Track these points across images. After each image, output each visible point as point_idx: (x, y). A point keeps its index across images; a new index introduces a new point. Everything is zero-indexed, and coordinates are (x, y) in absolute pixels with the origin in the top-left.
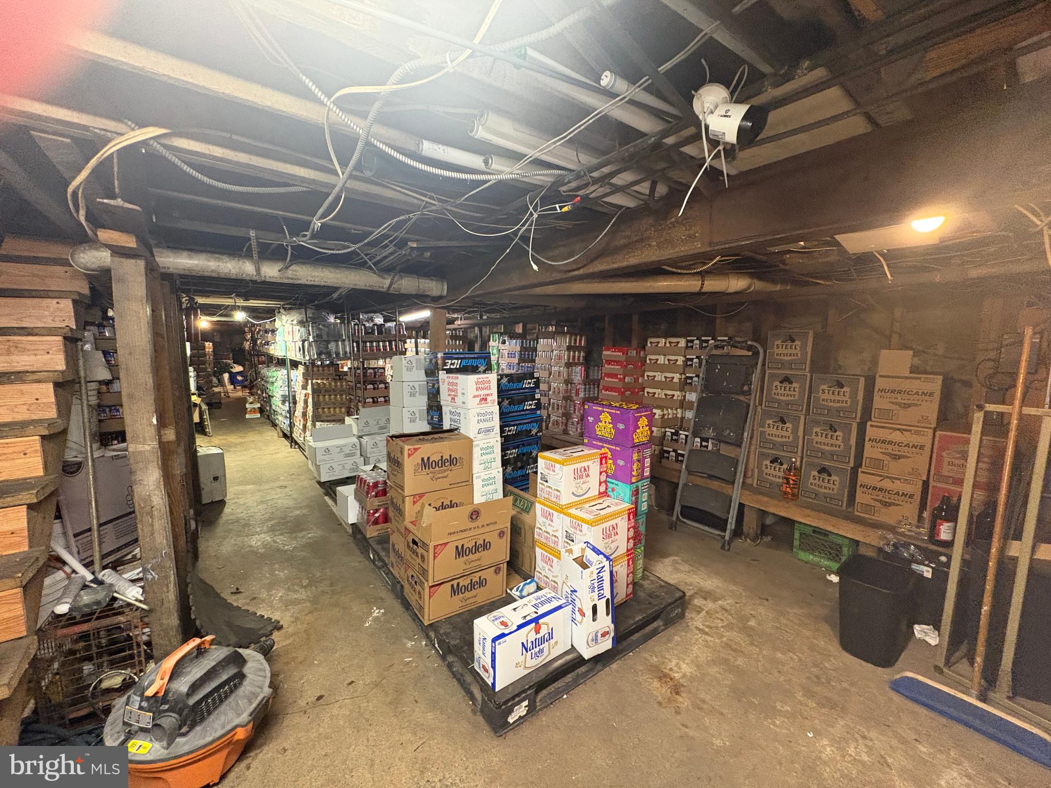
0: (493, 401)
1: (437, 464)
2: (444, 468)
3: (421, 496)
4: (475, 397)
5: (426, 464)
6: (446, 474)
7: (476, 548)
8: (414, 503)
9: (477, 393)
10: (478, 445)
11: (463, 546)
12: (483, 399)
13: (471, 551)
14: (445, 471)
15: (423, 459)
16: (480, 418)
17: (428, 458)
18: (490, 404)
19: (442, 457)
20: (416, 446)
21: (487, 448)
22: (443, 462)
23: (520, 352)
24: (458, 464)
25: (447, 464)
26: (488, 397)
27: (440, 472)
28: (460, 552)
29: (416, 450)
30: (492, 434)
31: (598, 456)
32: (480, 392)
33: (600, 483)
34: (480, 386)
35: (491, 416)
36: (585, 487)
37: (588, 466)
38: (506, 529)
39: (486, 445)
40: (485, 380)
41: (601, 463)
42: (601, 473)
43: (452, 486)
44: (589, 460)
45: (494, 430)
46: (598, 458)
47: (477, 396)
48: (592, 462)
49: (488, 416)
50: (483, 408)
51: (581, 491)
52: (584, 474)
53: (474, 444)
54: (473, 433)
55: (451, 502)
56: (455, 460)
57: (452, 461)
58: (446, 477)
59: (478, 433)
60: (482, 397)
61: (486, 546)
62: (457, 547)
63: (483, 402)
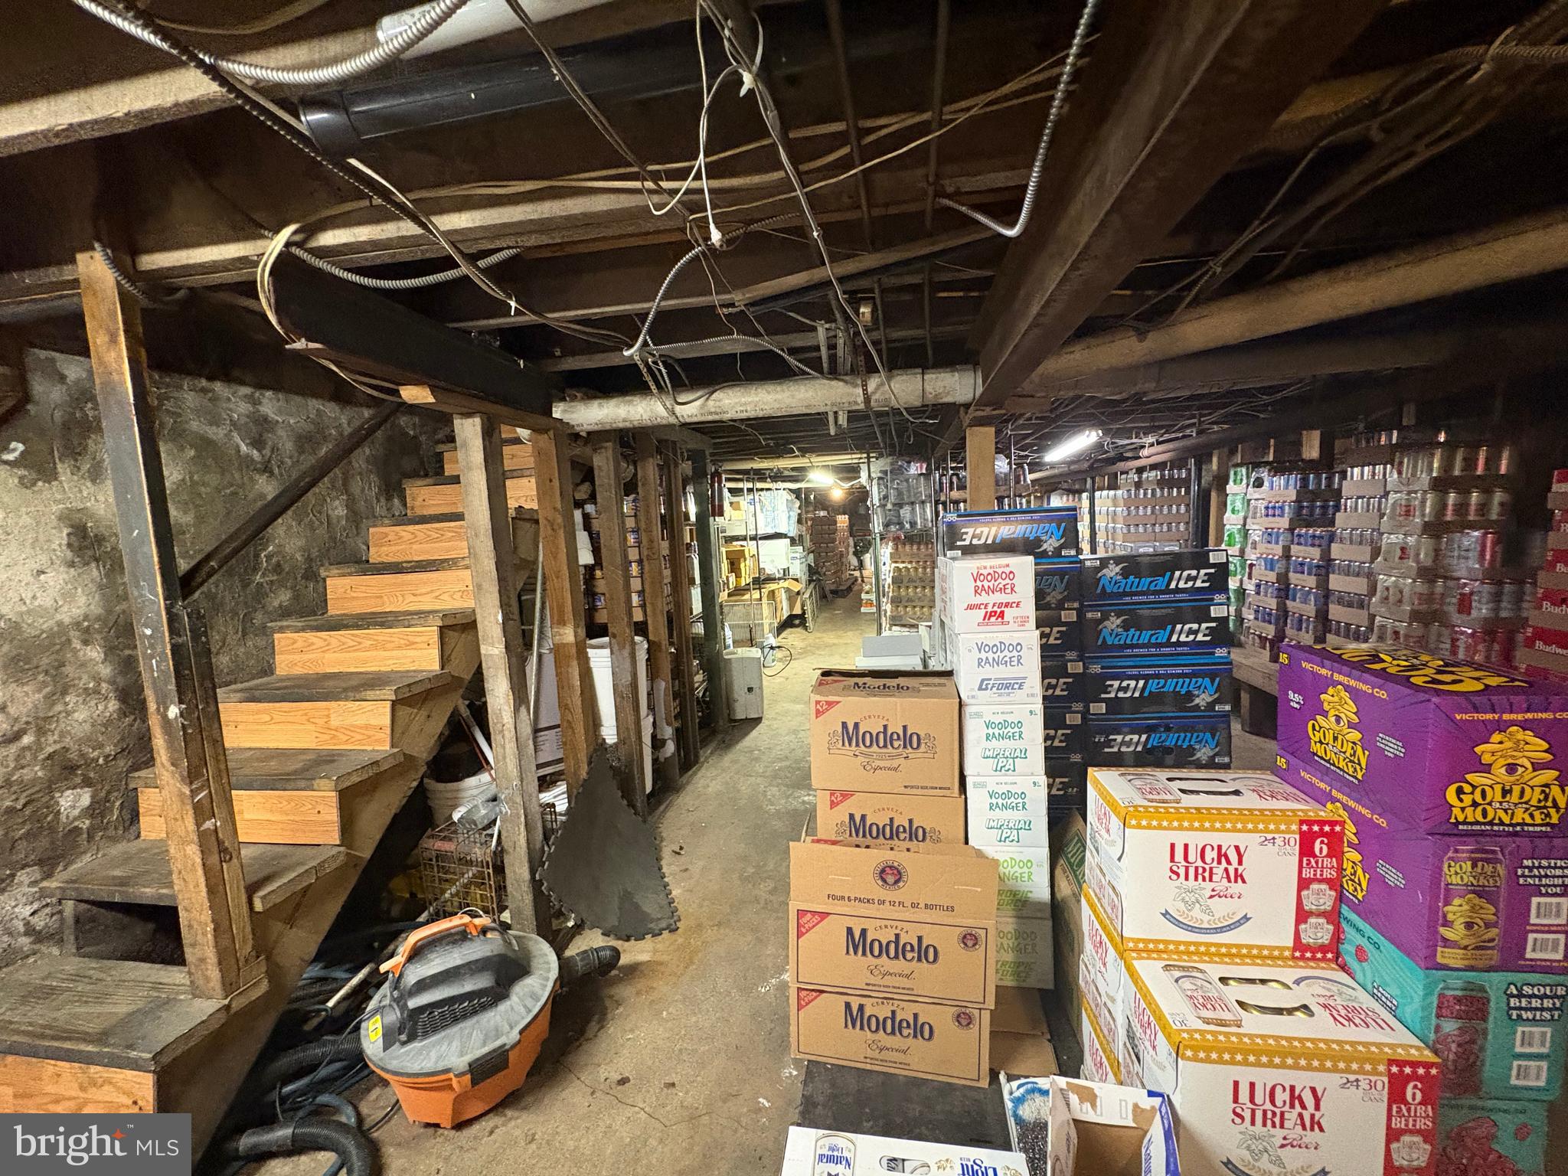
0: (1024, 620)
1: (874, 740)
2: (890, 749)
3: (846, 795)
4: (971, 607)
5: (851, 735)
6: (895, 763)
7: (898, 949)
8: (833, 804)
9: (978, 600)
10: (979, 715)
11: (864, 932)
12: (993, 614)
13: (884, 949)
14: (892, 757)
15: (844, 725)
16: (983, 655)
17: (856, 725)
18: (1012, 626)
19: (885, 727)
20: (831, 698)
21: (1005, 724)
22: (885, 738)
23: (1298, 501)
24: (923, 748)
25: (896, 744)
26: (1009, 610)
28: (857, 942)
29: (830, 704)
30: (1019, 695)
31: (1288, 824)
32: (984, 598)
33: (1302, 915)
34: (986, 584)
35: (1015, 653)
36: (1223, 910)
37: (1237, 848)
38: (982, 933)
39: (998, 719)
40: (1000, 571)
41: (1306, 850)
42: (1303, 884)
43: (908, 791)
44: (1245, 830)
45: (1025, 686)
46: (1288, 831)
47: (978, 607)
48: (1257, 838)
49: (1006, 652)
50: (994, 634)
51: (1206, 918)
52: (1219, 871)
53: (968, 711)
54: (966, 686)
55: (911, 821)
56: (915, 738)
57: (908, 739)
58: (895, 769)
59: (980, 689)
60: (990, 609)
61: (924, 952)
62: (850, 931)
63: (993, 619)
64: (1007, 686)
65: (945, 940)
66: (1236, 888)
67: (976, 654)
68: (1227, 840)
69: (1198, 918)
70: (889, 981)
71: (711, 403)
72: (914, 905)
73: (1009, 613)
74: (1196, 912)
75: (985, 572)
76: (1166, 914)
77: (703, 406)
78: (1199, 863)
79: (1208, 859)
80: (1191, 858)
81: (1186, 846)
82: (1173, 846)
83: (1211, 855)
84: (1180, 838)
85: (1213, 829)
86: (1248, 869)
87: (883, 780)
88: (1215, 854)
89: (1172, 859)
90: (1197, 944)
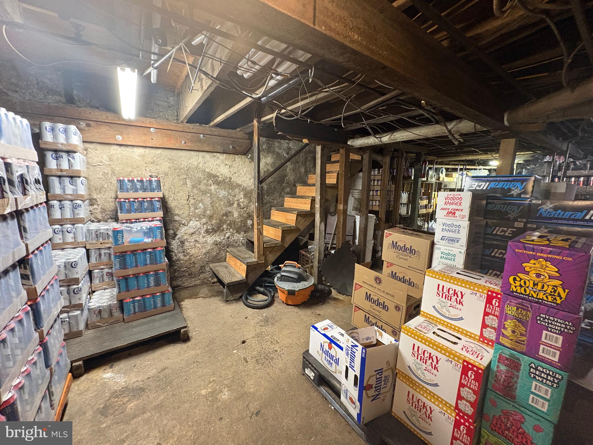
0: (464, 217)
1: (401, 248)
2: (405, 253)
3: (392, 265)
4: (442, 209)
5: (394, 245)
6: (406, 258)
7: (378, 303)
9: (446, 207)
10: (439, 249)
11: (370, 295)
12: (451, 213)
13: (374, 302)
14: (405, 255)
15: (393, 242)
16: (444, 227)
17: (396, 243)
18: (458, 218)
19: (405, 245)
20: (390, 232)
21: (449, 254)
24: (416, 255)
27: (402, 254)
28: (368, 297)
29: (390, 234)
30: (456, 245)
31: (483, 290)
32: (448, 206)
33: (484, 326)
34: (450, 201)
35: (457, 229)
36: (453, 312)
37: (461, 292)
38: (401, 307)
39: (446, 252)
40: (456, 197)
42: (486, 314)
43: (409, 268)
44: (465, 287)
45: (459, 242)
46: (483, 292)
47: (445, 209)
48: (469, 291)
49: (454, 228)
50: (450, 220)
51: (447, 313)
52: (454, 298)
53: (436, 246)
54: (437, 238)
55: (410, 279)
58: (406, 260)
59: (441, 239)
60: (450, 210)
61: (385, 307)
62: (367, 293)
63: (450, 215)
64: (452, 240)
65: (391, 306)
66: (459, 306)
67: (442, 227)
68: (459, 289)
69: (444, 311)
70: (374, 311)
72: (384, 292)
73: (457, 213)
74: (444, 310)
75: (450, 197)
76: (434, 307)
77: (389, 138)
78: (447, 293)
79: (450, 293)
80: (445, 291)
81: (443, 286)
83: (451, 292)
84: (442, 283)
85: (453, 283)
87: (402, 262)
88: (453, 292)
89: (438, 289)
90: (443, 321)
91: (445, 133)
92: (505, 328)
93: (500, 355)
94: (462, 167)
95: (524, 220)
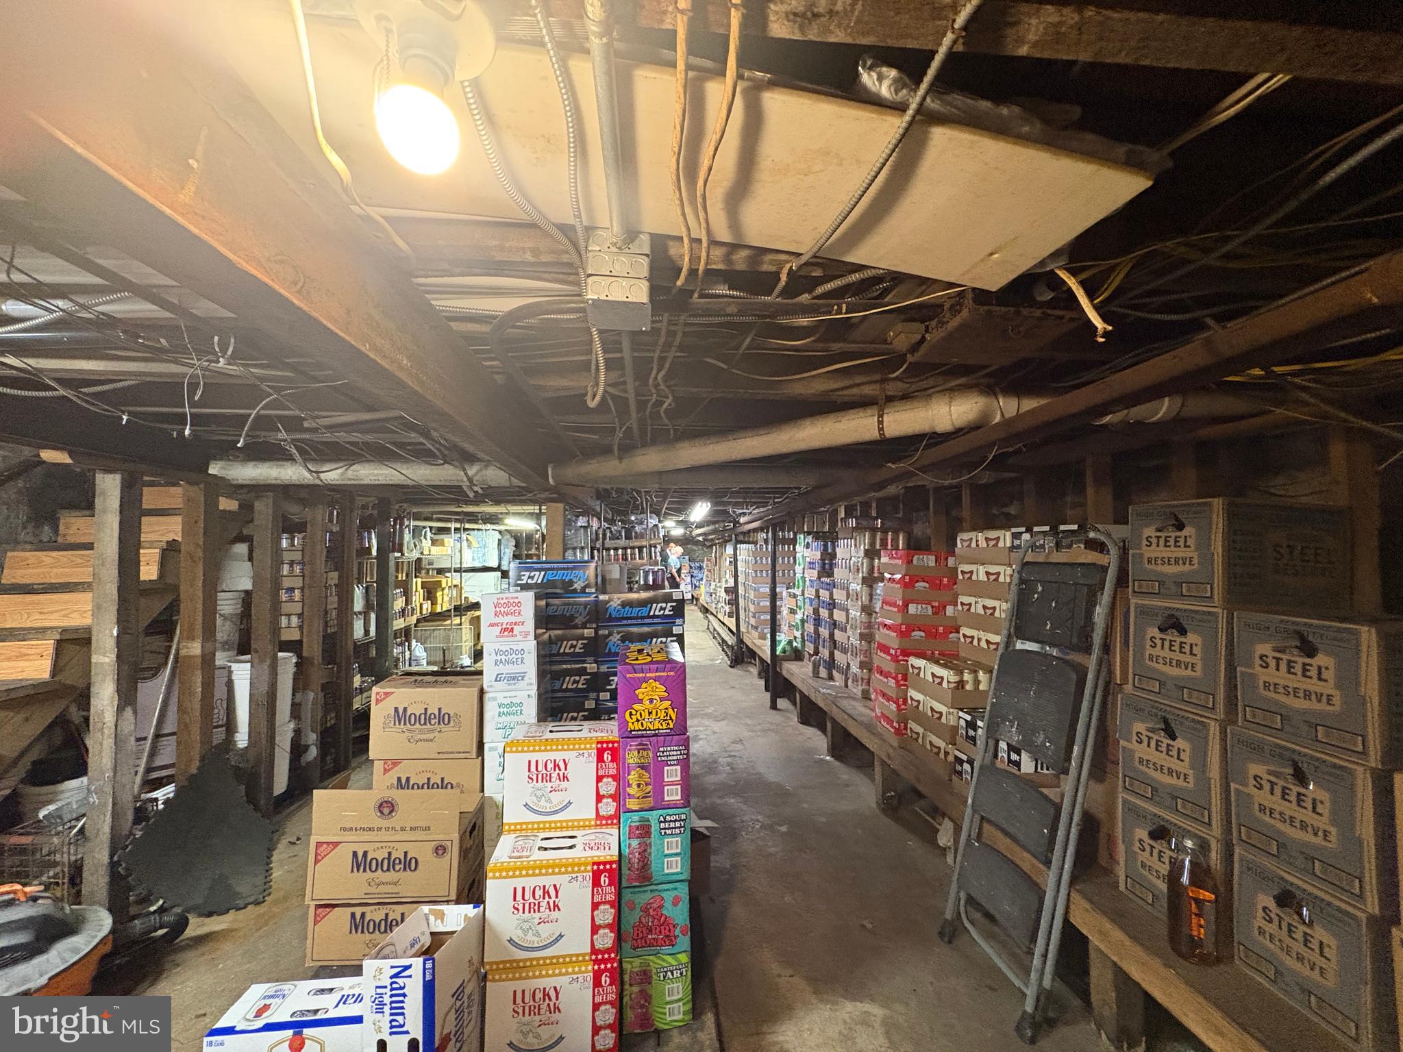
0: (527, 634)
1: (417, 719)
2: (429, 726)
3: (396, 762)
4: (491, 625)
5: (401, 716)
6: (431, 736)
7: (390, 863)
8: (386, 771)
9: (497, 620)
10: (494, 699)
11: (365, 853)
12: (506, 629)
13: (379, 865)
14: (429, 731)
15: (396, 709)
16: (499, 658)
17: (405, 709)
18: (519, 638)
19: (426, 709)
20: (388, 690)
21: (511, 705)
22: (426, 717)
24: (452, 724)
25: (433, 722)
26: (516, 628)
27: (421, 732)
28: (360, 862)
29: (387, 694)
30: (522, 684)
31: (591, 744)
32: (500, 619)
33: (599, 798)
34: (502, 610)
35: (520, 656)
36: (558, 799)
37: (564, 760)
38: (449, 844)
39: (508, 701)
40: (512, 601)
41: (600, 759)
42: (599, 779)
43: (441, 756)
44: (569, 750)
45: (526, 678)
46: (591, 748)
47: (497, 625)
48: (575, 753)
49: (514, 655)
50: (506, 643)
51: (548, 805)
52: (555, 775)
53: (487, 697)
54: (487, 680)
55: (443, 779)
56: (446, 716)
57: (442, 718)
58: (431, 741)
59: (496, 681)
60: (504, 626)
61: (409, 864)
62: (355, 854)
63: (506, 633)
64: (514, 678)
65: (424, 853)
66: (564, 784)
67: (494, 657)
68: (559, 756)
69: (544, 805)
70: (382, 889)
71: (350, 472)
72: (403, 829)
73: (517, 629)
74: (543, 803)
75: (502, 602)
76: (526, 805)
77: (342, 474)
78: (544, 771)
79: (549, 769)
80: (540, 769)
81: (537, 762)
82: (530, 762)
83: (550, 766)
84: (533, 757)
85: (552, 750)
86: (570, 773)
87: (422, 749)
88: (552, 765)
89: (529, 770)
90: (544, 822)
91: (463, 481)
92: (630, 785)
93: (630, 826)
94: (458, 525)
95: (594, 626)
